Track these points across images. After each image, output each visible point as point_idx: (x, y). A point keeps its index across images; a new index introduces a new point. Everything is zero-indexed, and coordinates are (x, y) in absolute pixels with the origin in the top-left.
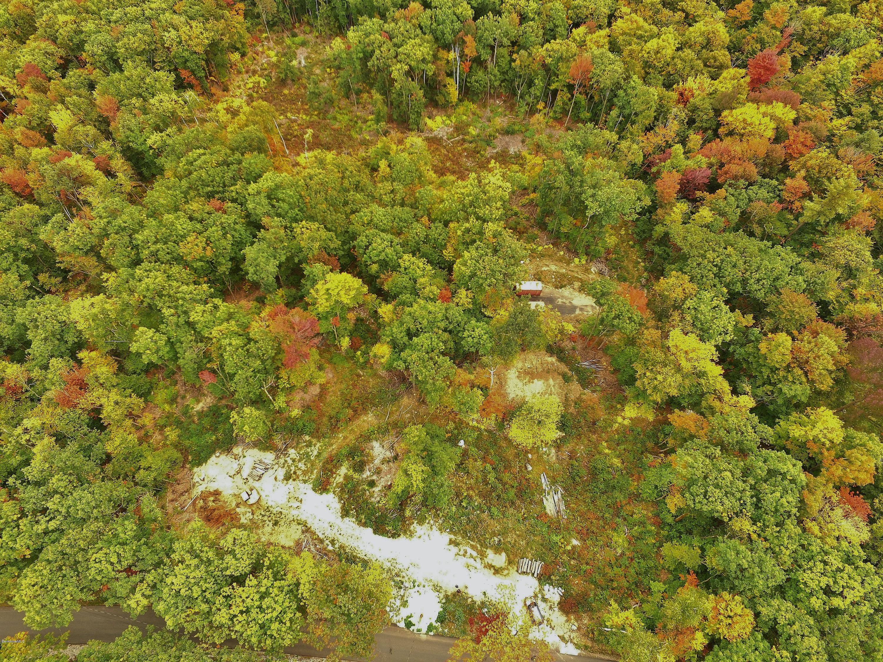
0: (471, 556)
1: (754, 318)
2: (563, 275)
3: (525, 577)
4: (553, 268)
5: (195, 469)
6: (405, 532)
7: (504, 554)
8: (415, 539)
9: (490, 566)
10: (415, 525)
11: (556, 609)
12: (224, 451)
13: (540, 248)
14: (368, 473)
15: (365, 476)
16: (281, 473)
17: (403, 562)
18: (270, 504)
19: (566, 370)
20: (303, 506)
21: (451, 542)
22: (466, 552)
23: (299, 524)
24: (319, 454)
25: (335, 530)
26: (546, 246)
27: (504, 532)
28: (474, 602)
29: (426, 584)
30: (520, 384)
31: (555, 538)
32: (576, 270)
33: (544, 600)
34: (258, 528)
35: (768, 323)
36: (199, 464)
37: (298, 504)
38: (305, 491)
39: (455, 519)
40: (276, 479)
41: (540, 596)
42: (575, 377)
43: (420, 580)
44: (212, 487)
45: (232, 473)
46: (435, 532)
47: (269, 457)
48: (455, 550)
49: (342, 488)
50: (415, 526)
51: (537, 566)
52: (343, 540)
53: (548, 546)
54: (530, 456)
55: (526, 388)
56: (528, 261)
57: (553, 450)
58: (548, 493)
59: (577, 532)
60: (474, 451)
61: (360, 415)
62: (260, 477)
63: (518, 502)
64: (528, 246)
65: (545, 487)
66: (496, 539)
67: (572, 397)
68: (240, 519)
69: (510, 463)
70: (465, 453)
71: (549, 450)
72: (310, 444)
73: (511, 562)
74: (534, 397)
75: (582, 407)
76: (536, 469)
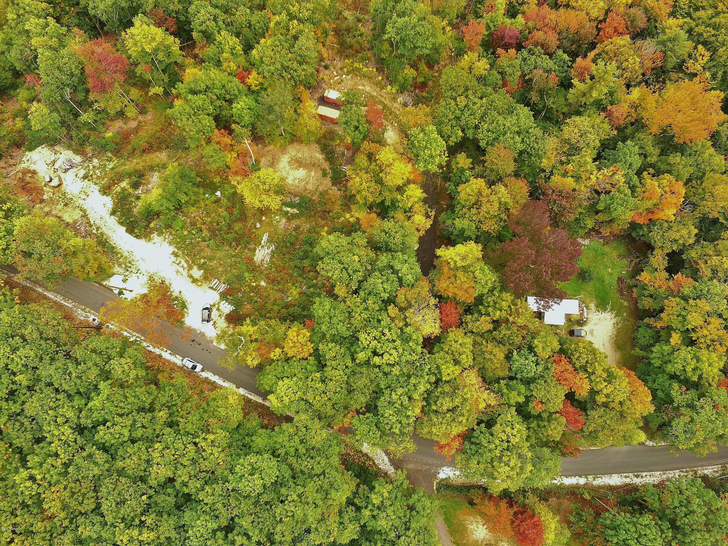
2: (372, 96)
4: (368, 89)
7: (202, 271)
12: (49, 145)
13: (365, 69)
14: (140, 192)
15: (136, 193)
19: (327, 168)
23: (81, 210)
26: (371, 69)
27: (211, 259)
30: (288, 168)
31: (247, 274)
33: (218, 309)
34: (53, 204)
36: (30, 150)
39: (183, 239)
42: (330, 175)
49: (118, 195)
51: (223, 287)
53: (240, 278)
54: (264, 218)
55: (291, 172)
56: (349, 77)
57: (284, 220)
58: (262, 247)
59: (267, 277)
60: (224, 201)
61: (155, 151)
62: (66, 171)
63: (234, 243)
64: (356, 65)
65: (263, 242)
66: (202, 261)
67: (321, 188)
68: (43, 195)
69: (246, 218)
70: (217, 201)
71: (280, 218)
72: (110, 160)
73: (206, 278)
74: (294, 180)
75: (324, 198)
76: (263, 229)
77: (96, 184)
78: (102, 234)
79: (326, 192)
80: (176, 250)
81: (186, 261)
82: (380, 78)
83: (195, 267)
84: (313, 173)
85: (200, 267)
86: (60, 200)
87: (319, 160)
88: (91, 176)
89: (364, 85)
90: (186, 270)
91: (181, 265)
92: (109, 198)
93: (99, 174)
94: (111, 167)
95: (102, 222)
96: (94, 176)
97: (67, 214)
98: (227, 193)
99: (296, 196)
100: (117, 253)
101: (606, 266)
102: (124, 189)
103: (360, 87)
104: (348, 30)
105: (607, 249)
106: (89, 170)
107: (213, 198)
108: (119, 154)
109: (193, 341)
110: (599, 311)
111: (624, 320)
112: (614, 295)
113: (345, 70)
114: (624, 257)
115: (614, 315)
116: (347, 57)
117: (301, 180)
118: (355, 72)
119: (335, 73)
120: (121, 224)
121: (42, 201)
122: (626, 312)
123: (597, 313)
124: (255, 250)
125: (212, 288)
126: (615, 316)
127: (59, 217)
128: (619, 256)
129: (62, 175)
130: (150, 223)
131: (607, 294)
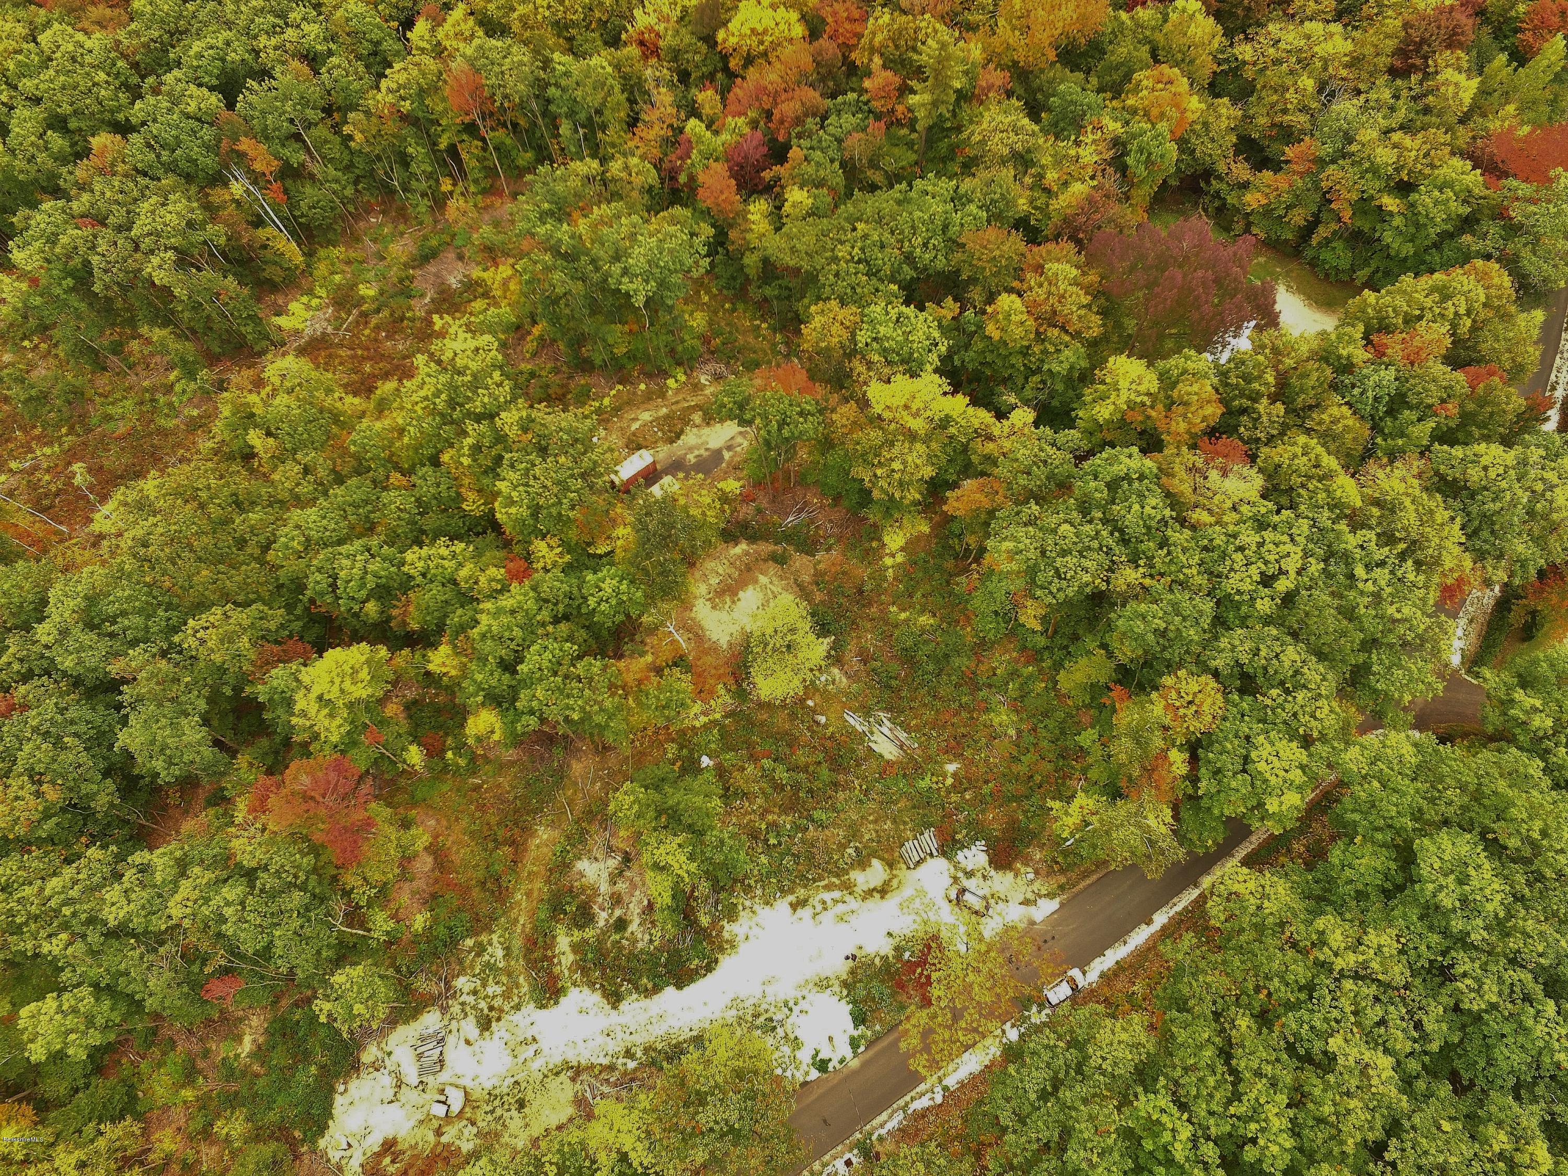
0: (835, 901)
1: (955, 300)
2: (667, 417)
3: (923, 867)
4: (646, 416)
5: (322, 1143)
6: (722, 950)
7: (875, 862)
8: (743, 947)
9: (870, 893)
10: (727, 927)
11: (993, 873)
12: (348, 1075)
13: (606, 401)
14: (604, 915)
15: (601, 923)
16: (470, 1027)
17: (750, 991)
18: (488, 1085)
19: (771, 547)
20: (543, 1044)
21: (794, 907)
22: (824, 903)
23: (557, 1074)
24: (508, 951)
25: (620, 1035)
26: (613, 392)
27: (854, 833)
28: (885, 958)
29: (805, 992)
30: (723, 616)
31: (923, 784)
32: (680, 397)
33: (970, 874)
34: (497, 1135)
35: (976, 295)
36: (322, 1129)
37: (535, 1047)
38: (528, 1021)
39: (776, 871)
40: (468, 1042)
41: (960, 874)
42: (791, 548)
43: (790, 993)
44: (374, 1143)
45: (389, 1094)
46: (764, 913)
47: (431, 1020)
48: (805, 913)
49: (582, 967)
50: (729, 929)
51: (929, 839)
52: (641, 1039)
53: (924, 801)
54: (810, 703)
55: (735, 615)
57: (835, 670)
58: (871, 733)
59: (944, 751)
60: (729, 758)
61: (526, 841)
62: (440, 1061)
65: (862, 729)
66: (850, 852)
67: (805, 579)
68: (458, 1149)
70: (722, 770)
72: (480, 949)
73: (892, 863)
74: (755, 618)
75: (830, 582)
76: (833, 714)
78: (649, 1049)
79: (819, 573)
80: (791, 898)
81: (828, 888)
82: (643, 386)
83: (855, 874)
84: (763, 579)
85: (862, 863)
86: (499, 1112)
87: (747, 553)
89: (635, 419)
90: (848, 898)
92: (573, 992)
93: (498, 990)
94: (500, 953)
96: (497, 1003)
97: (546, 1112)
98: (713, 746)
102: (575, 948)
106: (474, 1008)
108: (483, 924)
117: (764, 607)
124: (869, 750)
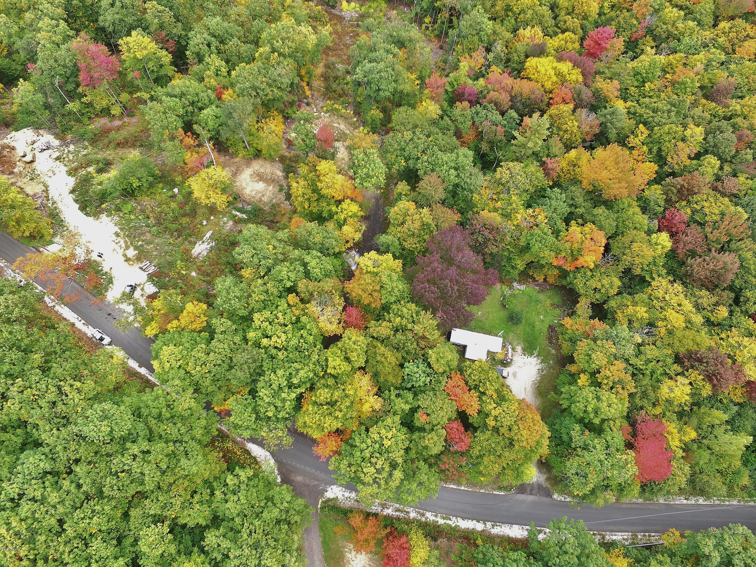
2: (345, 134)
3: (142, 272)
5: (13, 132)
6: (95, 216)
7: (137, 252)
8: (97, 222)
9: (125, 255)
12: (34, 128)
16: (56, 155)
17: (81, 231)
18: (37, 168)
20: (54, 178)
21: (116, 233)
23: (44, 186)
24: (85, 155)
26: (348, 111)
27: (148, 243)
28: (102, 270)
30: (249, 180)
31: (179, 262)
33: (142, 289)
34: (20, 177)
36: (17, 130)
37: (52, 175)
38: (61, 170)
40: (50, 156)
41: (142, 286)
43: (82, 244)
44: (12, 144)
45: (29, 142)
46: (111, 225)
47: (56, 143)
48: (114, 238)
49: (82, 178)
50: (103, 216)
51: (152, 269)
52: (59, 205)
53: (171, 264)
54: (212, 218)
55: (251, 184)
56: (327, 115)
57: (231, 223)
58: (203, 242)
59: (199, 269)
60: (180, 198)
61: (130, 147)
62: (42, 150)
63: (175, 233)
64: (336, 106)
65: (205, 238)
66: (140, 243)
67: (274, 201)
68: (14, 168)
69: (196, 215)
70: (173, 196)
71: (228, 220)
72: (85, 148)
73: (139, 259)
74: (252, 191)
75: (276, 210)
76: (209, 227)
77: (66, 165)
78: (56, 208)
79: (279, 205)
80: (119, 231)
81: (126, 242)
82: (355, 119)
83: (132, 248)
84: (271, 188)
85: (136, 248)
86: (29, 174)
87: (278, 177)
88: (64, 158)
89: (339, 124)
90: (123, 250)
91: (119, 244)
92: (74, 179)
93: (71, 158)
94: (84, 153)
95: (60, 199)
96: (66, 159)
97: (30, 187)
98: (184, 191)
99: (249, 204)
100: (63, 226)
101: (539, 313)
102: (89, 173)
103: (335, 125)
104: (336, 78)
105: (541, 297)
106: (63, 153)
107: (170, 193)
108: (94, 145)
109: (109, 314)
110: (525, 355)
111: (550, 368)
112: (543, 341)
113: (325, 109)
114: (558, 307)
115: (539, 361)
116: (329, 99)
117: (258, 192)
118: (333, 112)
119: (315, 110)
120: (76, 201)
121: (12, 173)
122: (553, 360)
123: (523, 356)
124: (195, 243)
125: (141, 268)
126: (541, 363)
127: (21, 188)
128: (552, 305)
129: (38, 155)
130: (103, 204)
131: (536, 339)
